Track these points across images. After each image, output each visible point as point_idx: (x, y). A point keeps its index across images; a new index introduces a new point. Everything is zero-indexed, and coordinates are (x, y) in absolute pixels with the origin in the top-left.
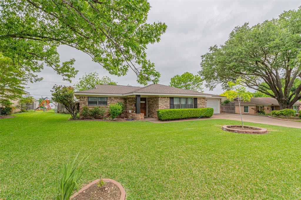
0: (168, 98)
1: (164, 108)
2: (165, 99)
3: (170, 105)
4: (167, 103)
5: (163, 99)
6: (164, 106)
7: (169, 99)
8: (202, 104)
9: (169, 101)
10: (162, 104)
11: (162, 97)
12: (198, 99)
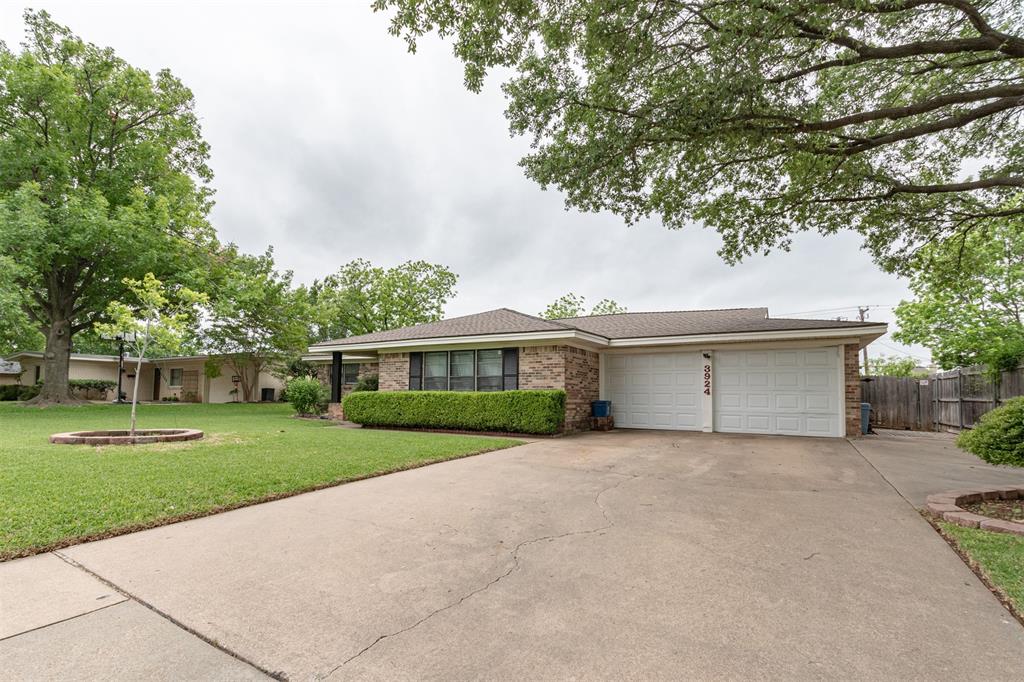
0: (404, 354)
1: (392, 389)
2: (396, 359)
3: (410, 377)
4: (401, 373)
5: (392, 360)
6: (394, 383)
7: (408, 359)
8: (547, 373)
9: (408, 365)
10: (387, 377)
11: (386, 355)
12: (521, 355)
